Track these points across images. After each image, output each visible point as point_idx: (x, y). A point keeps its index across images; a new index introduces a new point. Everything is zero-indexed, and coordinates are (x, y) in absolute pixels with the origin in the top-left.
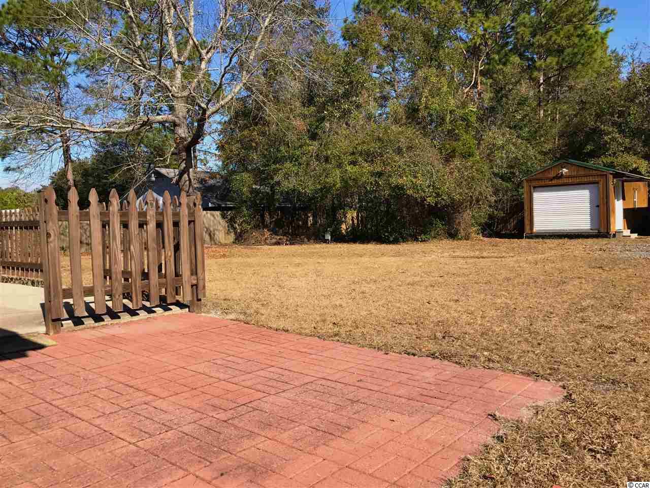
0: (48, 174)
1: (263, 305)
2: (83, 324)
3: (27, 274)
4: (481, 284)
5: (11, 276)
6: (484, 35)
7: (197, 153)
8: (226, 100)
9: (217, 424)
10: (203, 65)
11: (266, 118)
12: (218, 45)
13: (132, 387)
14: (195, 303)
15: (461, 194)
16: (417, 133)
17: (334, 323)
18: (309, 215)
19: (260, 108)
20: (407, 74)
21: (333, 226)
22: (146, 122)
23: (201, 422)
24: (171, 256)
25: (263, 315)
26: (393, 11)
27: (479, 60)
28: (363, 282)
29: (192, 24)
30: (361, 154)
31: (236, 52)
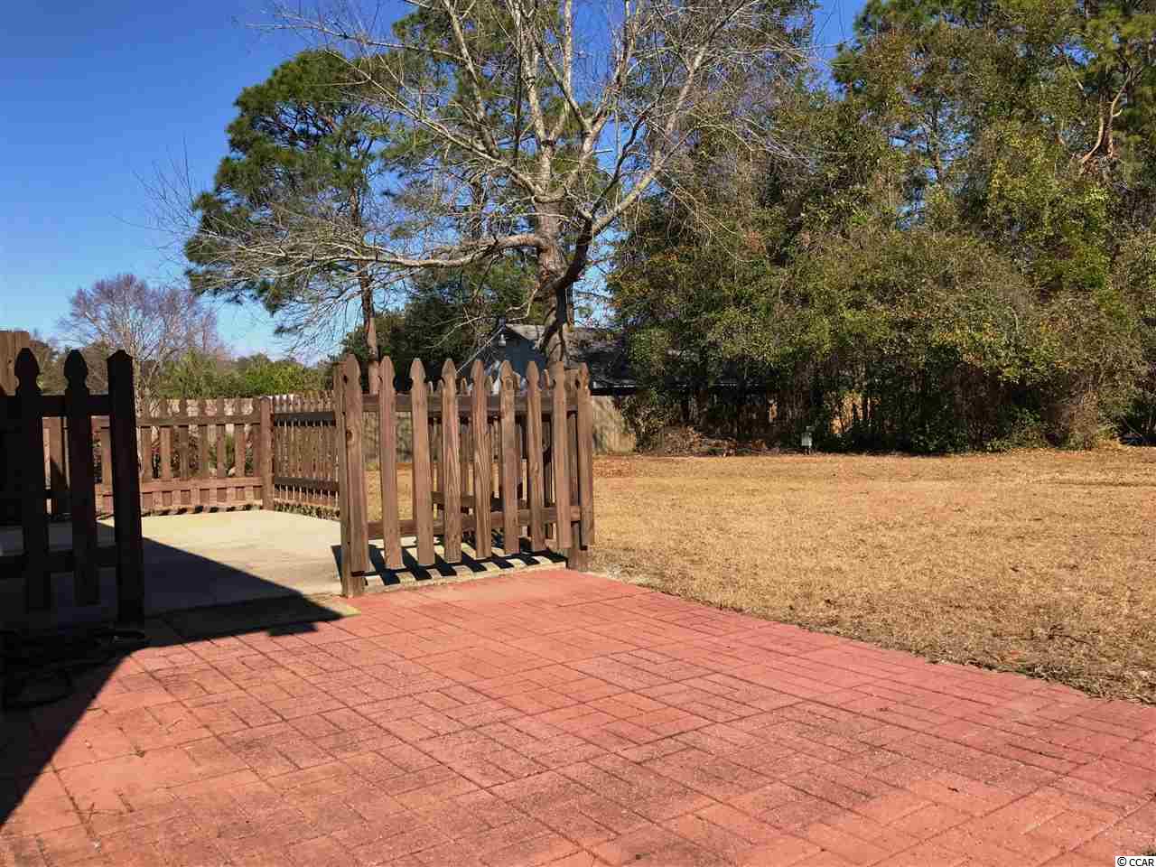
0: (339, 337)
1: (693, 562)
2: (399, 582)
3: (310, 498)
4: (1124, 537)
5: (287, 501)
6: (1121, 50)
7: (574, 297)
8: (626, 203)
9: (625, 767)
10: (587, 146)
11: (695, 230)
12: (613, 108)
13: (478, 691)
14: (577, 553)
15: (1074, 361)
16: (982, 246)
17: (828, 601)
18: (771, 402)
19: (683, 214)
20: (962, 137)
21: (817, 422)
22: (494, 247)
23: (595, 762)
24: (538, 471)
25: (692, 578)
26: (933, 22)
27: (1112, 100)
28: (880, 527)
29: (569, 75)
30: (871, 288)
31: (643, 117)
